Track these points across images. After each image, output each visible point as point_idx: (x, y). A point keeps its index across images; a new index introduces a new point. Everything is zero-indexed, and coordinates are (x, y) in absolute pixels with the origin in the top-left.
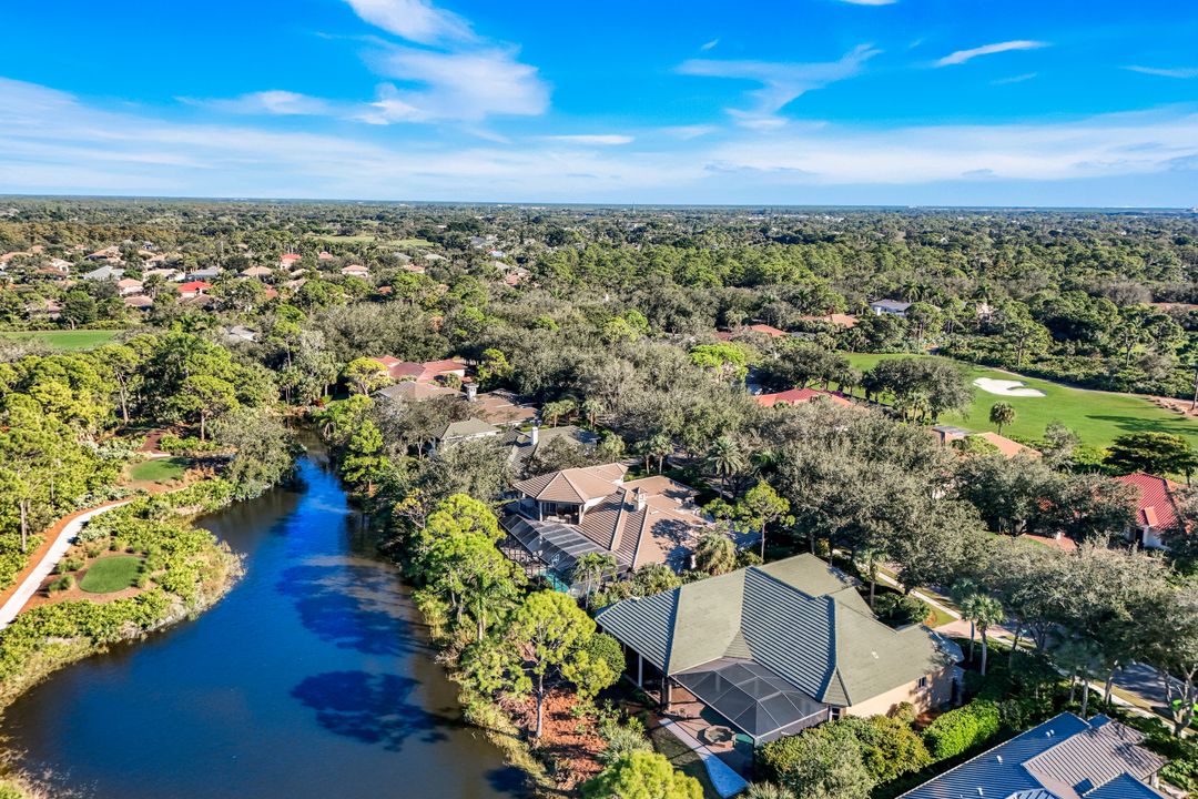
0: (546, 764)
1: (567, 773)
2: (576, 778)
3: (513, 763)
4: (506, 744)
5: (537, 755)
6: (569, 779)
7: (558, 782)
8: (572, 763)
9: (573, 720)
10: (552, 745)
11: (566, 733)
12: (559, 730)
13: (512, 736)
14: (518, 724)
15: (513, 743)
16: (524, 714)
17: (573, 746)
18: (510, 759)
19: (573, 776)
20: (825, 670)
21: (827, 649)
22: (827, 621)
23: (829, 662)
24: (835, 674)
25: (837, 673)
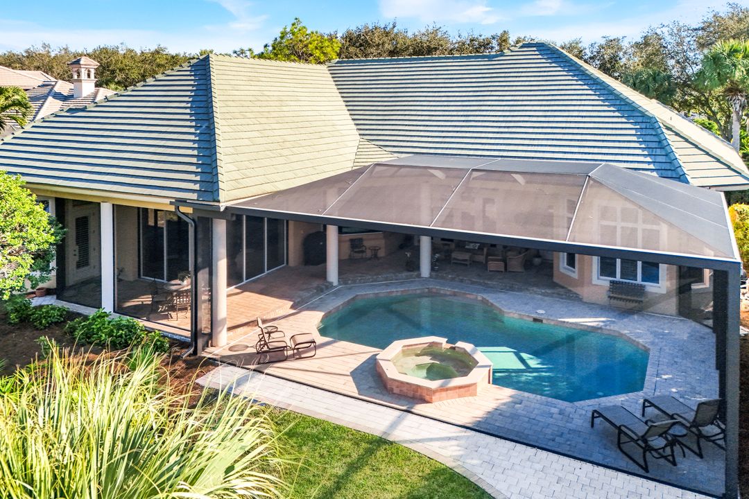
20: (633, 132)
21: (600, 103)
22: (559, 69)
23: (627, 117)
24: (665, 131)
25: (668, 129)
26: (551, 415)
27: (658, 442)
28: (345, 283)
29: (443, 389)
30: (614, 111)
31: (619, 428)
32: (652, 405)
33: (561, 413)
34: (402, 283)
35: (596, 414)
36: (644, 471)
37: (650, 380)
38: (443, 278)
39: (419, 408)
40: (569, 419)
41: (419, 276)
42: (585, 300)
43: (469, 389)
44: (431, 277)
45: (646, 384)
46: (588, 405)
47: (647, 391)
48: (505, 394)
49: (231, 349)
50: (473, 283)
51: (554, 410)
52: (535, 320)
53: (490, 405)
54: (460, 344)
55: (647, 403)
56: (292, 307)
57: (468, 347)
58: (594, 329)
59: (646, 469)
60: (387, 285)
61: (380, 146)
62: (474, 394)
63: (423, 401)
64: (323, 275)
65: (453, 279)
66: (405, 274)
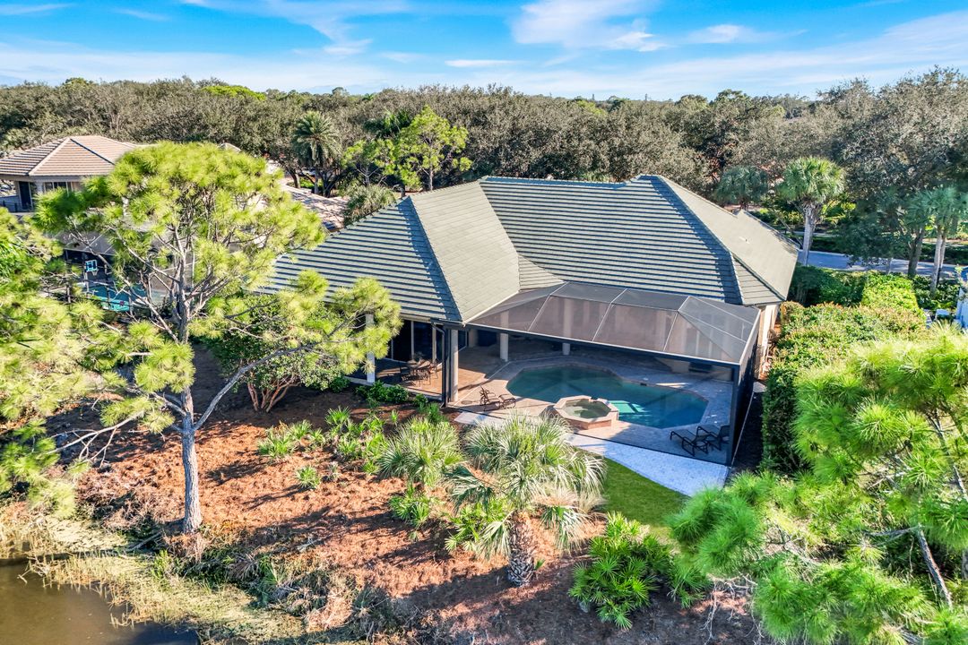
0: (240, 583)
1: (318, 586)
2: (351, 583)
3: (143, 613)
4: (99, 575)
5: (210, 572)
6: (332, 595)
7: (299, 613)
8: (321, 554)
9: (268, 469)
10: (244, 534)
11: (267, 498)
12: (244, 497)
13: (113, 552)
14: (117, 520)
15: (124, 568)
16: (129, 495)
17: (299, 520)
18: (129, 608)
19: (340, 582)
20: (714, 262)
21: (694, 236)
22: (667, 203)
23: (711, 251)
24: (734, 262)
25: (737, 261)
26: (650, 434)
27: (700, 444)
28: (513, 360)
29: (593, 423)
30: (703, 244)
31: (683, 439)
32: (702, 429)
33: (656, 433)
34: (552, 359)
35: (673, 433)
36: (693, 456)
37: (705, 417)
38: (580, 356)
39: (581, 432)
40: (660, 436)
41: (562, 354)
42: (674, 371)
43: (607, 423)
44: (570, 354)
45: (702, 420)
46: (669, 430)
47: (702, 423)
48: (626, 425)
49: (462, 402)
50: (600, 360)
51: (652, 432)
52: (642, 384)
53: (619, 430)
54: (599, 400)
55: (700, 428)
56: (485, 377)
57: (604, 401)
58: (679, 390)
59: (693, 455)
60: (543, 361)
61: (535, 263)
62: (610, 425)
63: (583, 429)
64: (498, 355)
65: (585, 356)
66: (552, 353)
